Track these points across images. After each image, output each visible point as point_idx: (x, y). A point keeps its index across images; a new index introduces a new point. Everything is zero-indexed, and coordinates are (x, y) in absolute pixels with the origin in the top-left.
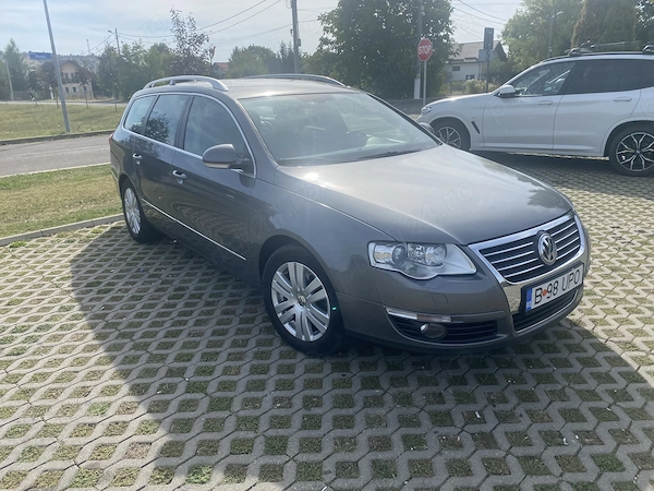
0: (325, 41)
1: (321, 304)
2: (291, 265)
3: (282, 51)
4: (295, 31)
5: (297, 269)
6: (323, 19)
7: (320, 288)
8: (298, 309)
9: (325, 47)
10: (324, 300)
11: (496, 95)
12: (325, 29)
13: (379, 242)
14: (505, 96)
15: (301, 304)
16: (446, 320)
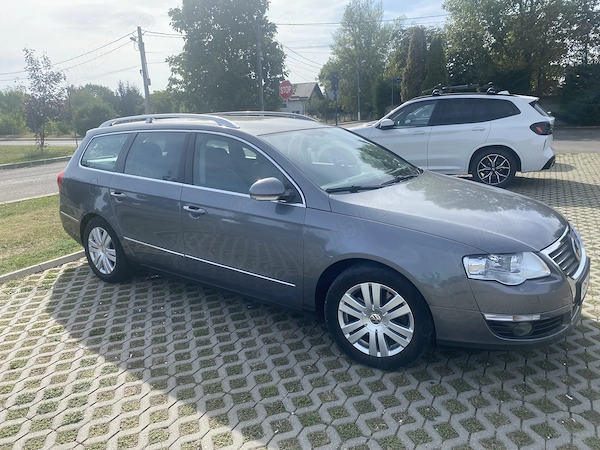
0: (173, 81)
1: (402, 321)
2: (364, 287)
3: (120, 90)
4: (144, 72)
5: (372, 290)
6: (170, 61)
7: (402, 305)
8: (371, 328)
9: (174, 86)
10: (407, 316)
11: (378, 127)
12: (173, 70)
13: (472, 256)
14: (386, 128)
15: (375, 322)
16: (536, 317)
